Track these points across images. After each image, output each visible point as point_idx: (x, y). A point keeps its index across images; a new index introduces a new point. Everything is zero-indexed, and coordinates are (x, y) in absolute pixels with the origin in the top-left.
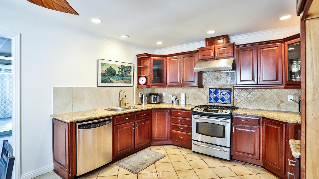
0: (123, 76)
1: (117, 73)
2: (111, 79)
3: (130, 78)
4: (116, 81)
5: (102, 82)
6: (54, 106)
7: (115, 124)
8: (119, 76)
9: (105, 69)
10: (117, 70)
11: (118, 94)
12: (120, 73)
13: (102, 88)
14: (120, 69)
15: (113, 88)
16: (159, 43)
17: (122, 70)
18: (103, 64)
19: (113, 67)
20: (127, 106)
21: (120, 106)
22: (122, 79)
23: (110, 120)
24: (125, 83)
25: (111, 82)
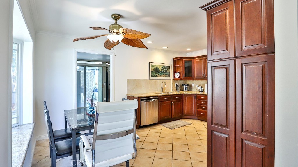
0: (164, 72)
1: (160, 71)
2: (157, 75)
3: (168, 74)
4: (160, 76)
5: (152, 76)
6: (128, 89)
7: (160, 101)
8: (162, 72)
9: (153, 68)
10: (160, 69)
11: (161, 84)
12: (163, 70)
13: (152, 80)
14: (162, 68)
15: (158, 80)
16: (189, 49)
17: (163, 68)
18: (152, 66)
19: (158, 67)
20: (167, 91)
21: (162, 92)
22: (164, 74)
23: (157, 98)
24: (166, 77)
25: (157, 76)
